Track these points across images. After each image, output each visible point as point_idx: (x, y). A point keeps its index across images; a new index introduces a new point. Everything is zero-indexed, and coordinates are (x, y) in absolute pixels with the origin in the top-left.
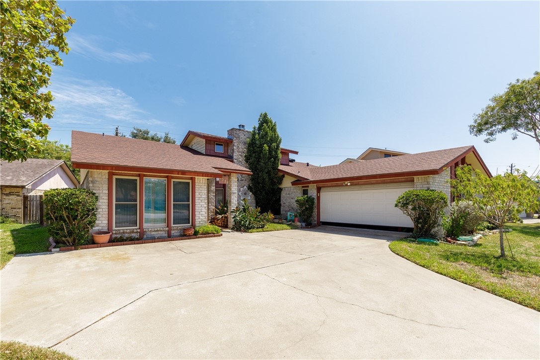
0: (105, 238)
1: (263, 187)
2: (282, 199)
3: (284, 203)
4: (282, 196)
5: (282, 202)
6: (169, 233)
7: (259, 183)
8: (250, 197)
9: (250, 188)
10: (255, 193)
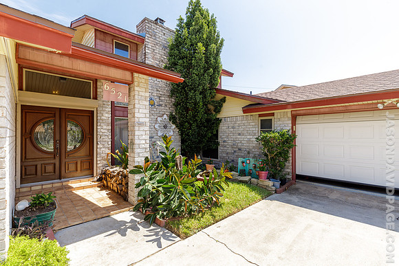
1: (194, 116)
2: (220, 134)
3: (225, 141)
4: (220, 130)
5: (220, 140)
7: (187, 110)
8: (173, 132)
9: (172, 118)
10: (180, 126)
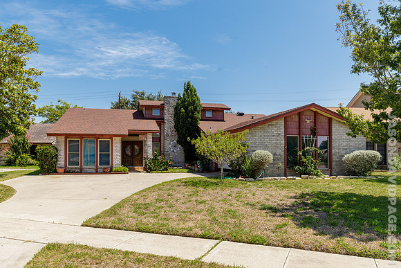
0: (62, 170)
6: (97, 170)
8: (179, 149)
9: (179, 142)
